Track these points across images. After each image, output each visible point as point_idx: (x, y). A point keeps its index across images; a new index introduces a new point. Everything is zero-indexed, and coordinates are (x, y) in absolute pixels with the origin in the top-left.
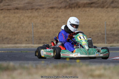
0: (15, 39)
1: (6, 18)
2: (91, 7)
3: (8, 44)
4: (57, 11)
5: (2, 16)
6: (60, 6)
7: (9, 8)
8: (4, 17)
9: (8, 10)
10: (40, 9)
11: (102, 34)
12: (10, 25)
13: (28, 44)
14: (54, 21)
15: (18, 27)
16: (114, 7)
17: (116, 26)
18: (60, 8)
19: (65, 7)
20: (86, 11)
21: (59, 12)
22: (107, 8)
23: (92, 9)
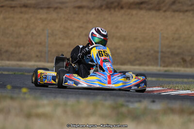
0: (20, 53)
1: (7, 20)
2: (141, 9)
3: (8, 60)
4: (87, 13)
5: (2, 16)
6: (93, 4)
7: (13, 5)
8: (4, 18)
9: (11, 7)
10: (61, 8)
11: (155, 52)
12: (13, 30)
13: (40, 61)
14: (81, 27)
15: (26, 35)
16: (175, 11)
17: (177, 40)
18: (92, 8)
19: (100, 7)
20: (132, 15)
21: (90, 14)
22: (165, 11)
23: (142, 12)
